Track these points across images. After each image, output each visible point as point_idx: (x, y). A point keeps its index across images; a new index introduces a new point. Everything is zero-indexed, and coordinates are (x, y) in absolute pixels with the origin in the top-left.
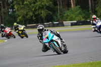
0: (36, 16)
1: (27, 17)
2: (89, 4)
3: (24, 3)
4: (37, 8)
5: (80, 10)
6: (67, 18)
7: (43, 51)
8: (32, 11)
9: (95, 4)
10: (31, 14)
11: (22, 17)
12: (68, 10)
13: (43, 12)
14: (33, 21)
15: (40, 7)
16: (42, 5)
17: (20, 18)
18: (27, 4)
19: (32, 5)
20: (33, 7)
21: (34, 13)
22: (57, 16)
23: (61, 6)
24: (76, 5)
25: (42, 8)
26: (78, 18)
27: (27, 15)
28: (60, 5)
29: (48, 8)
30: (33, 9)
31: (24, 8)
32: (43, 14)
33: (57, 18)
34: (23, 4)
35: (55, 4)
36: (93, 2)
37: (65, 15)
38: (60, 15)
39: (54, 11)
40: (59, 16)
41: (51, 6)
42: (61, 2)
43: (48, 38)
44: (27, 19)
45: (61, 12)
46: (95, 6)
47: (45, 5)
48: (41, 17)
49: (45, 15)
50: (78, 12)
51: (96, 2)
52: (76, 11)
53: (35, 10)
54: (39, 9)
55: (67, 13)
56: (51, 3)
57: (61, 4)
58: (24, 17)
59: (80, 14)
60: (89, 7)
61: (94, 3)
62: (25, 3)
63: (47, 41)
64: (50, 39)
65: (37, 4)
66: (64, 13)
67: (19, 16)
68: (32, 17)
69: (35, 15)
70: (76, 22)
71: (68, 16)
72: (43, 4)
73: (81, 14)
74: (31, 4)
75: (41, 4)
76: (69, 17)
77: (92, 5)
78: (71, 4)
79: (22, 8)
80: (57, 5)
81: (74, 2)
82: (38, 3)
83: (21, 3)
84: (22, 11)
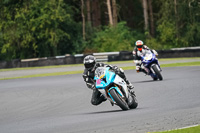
0: (39, 42)
1: (22, 44)
2: (143, 19)
3: (16, 17)
4: (41, 26)
5: (125, 31)
6: (100, 47)
7: (93, 103)
8: (31, 32)
9: (156, 18)
10: (29, 37)
11: (12, 45)
12: (104, 30)
13: (52, 34)
14: (33, 51)
15: (46, 23)
16: (52, 21)
17: (8, 45)
18: (21, 19)
19: (32, 20)
20: (33, 23)
21: (35, 36)
22: (80, 42)
23: (89, 23)
24: (119, 21)
25: (50, 26)
26: (122, 47)
27: (21, 40)
28: (86, 20)
29: (63, 26)
30: (34, 29)
31: (16, 26)
32: (54, 37)
33: (81, 46)
34: (13, 19)
35: (77, 18)
36: (151, 14)
37: (96, 40)
38: (87, 40)
39: (75, 32)
40: (84, 43)
41: (69, 23)
42: (89, 15)
43: (104, 79)
44: (21, 48)
45: (89, 33)
46: (155, 22)
47: (58, 19)
48: (49, 44)
49: (57, 40)
50: (123, 33)
51: (158, 15)
52: (119, 32)
53: (38, 31)
54: (45, 28)
55: (101, 35)
56: (69, 15)
57: (89, 18)
58: (15, 44)
59: (125, 37)
60: (143, 25)
61: (154, 17)
62: (18, 16)
63: (102, 84)
64: (109, 81)
65: (41, 18)
66: (95, 37)
67: (5, 42)
68: (31, 43)
69: (37, 39)
70: (118, 53)
71: (102, 41)
72: (52, 17)
73: (129, 39)
74: (29, 18)
75: (49, 19)
76: (104, 44)
77: (149, 21)
78: (108, 19)
79: (10, 27)
80: (81, 19)
81: (115, 15)
82: (44, 16)
83: (9, 16)
84: (12, 32)
